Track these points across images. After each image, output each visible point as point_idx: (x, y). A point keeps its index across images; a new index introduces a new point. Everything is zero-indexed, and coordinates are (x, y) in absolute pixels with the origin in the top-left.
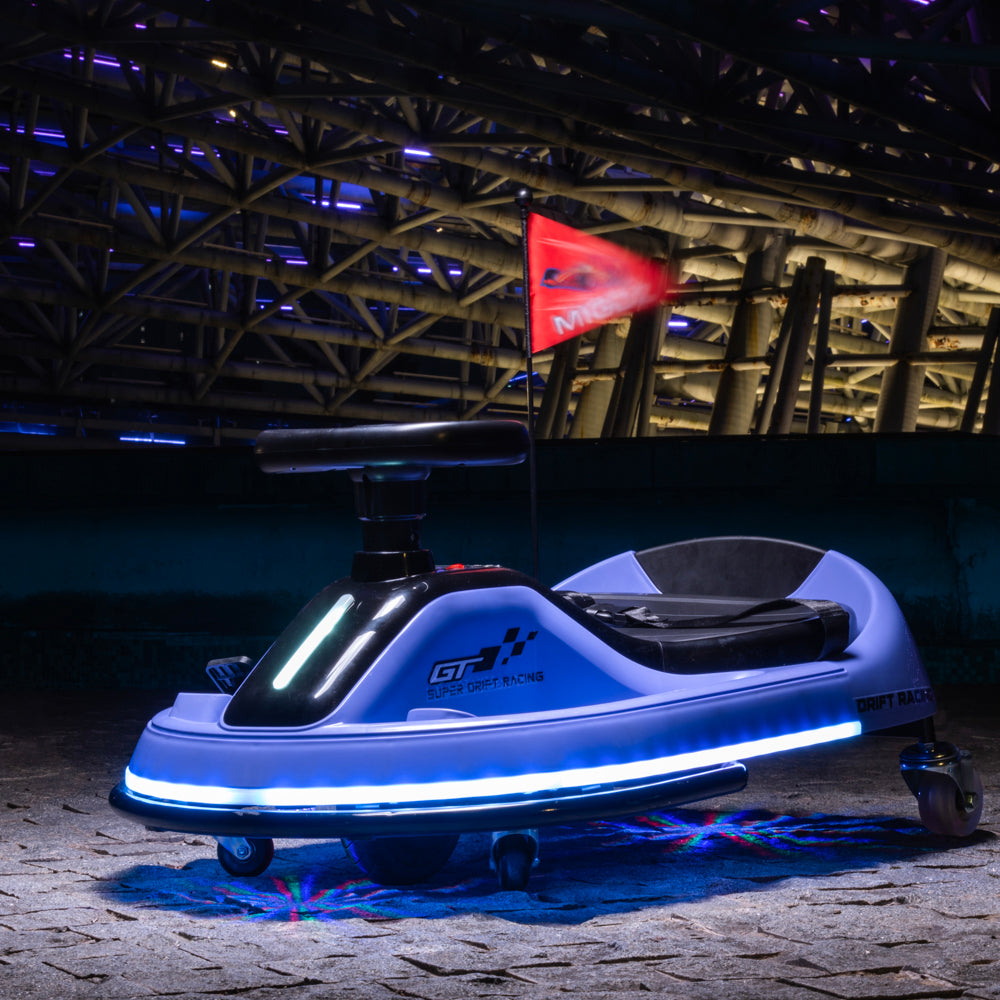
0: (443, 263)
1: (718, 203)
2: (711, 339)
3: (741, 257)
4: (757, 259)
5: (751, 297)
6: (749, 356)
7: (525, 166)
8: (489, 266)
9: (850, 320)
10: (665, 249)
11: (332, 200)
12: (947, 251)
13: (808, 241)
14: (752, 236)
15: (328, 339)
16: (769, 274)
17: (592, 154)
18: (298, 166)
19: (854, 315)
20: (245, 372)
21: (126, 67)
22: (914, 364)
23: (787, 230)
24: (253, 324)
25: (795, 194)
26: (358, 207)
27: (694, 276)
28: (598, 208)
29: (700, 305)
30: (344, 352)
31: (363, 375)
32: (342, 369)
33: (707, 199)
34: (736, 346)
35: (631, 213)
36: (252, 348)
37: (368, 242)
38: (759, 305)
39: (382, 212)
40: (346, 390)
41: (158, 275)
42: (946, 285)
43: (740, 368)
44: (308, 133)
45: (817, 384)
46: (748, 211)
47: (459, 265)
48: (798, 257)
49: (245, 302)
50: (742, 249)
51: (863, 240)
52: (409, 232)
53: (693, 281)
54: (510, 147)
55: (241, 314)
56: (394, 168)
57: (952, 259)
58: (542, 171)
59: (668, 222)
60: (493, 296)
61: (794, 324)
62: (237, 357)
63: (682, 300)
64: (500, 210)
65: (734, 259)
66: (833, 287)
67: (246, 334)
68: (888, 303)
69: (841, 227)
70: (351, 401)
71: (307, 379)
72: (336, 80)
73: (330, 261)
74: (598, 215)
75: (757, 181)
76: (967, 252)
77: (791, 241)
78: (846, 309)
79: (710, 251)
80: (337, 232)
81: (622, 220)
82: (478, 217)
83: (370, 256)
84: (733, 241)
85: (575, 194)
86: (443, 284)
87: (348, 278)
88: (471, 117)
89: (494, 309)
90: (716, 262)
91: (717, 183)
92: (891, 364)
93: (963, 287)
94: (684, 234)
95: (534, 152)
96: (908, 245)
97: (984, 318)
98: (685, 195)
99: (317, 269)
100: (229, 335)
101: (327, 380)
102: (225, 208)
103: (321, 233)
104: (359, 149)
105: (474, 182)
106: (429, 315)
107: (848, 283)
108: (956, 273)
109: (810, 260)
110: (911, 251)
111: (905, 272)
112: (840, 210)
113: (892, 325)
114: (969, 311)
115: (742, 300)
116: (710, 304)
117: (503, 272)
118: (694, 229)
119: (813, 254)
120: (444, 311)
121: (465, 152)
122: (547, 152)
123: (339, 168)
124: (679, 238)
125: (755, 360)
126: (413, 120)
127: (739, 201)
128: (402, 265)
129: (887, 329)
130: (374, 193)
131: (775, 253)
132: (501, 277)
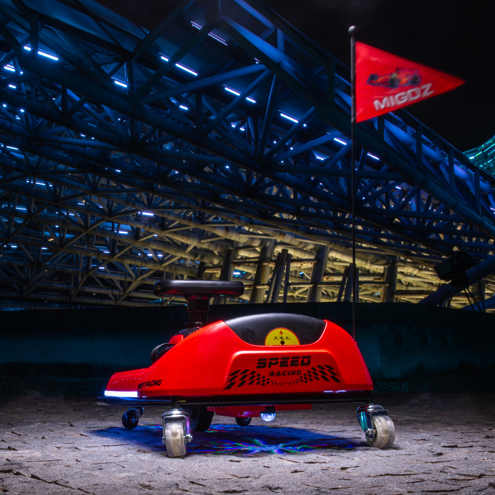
0: (156, 252)
1: (251, 230)
2: (248, 278)
3: (258, 249)
4: (264, 250)
5: (263, 263)
6: (262, 283)
7: (185, 218)
8: (172, 253)
9: (296, 272)
10: (232, 247)
11: (118, 231)
12: (329, 247)
13: (282, 243)
14: (263, 242)
15: (116, 278)
16: (269, 255)
17: (207, 214)
18: (106, 218)
19: (297, 270)
20: (88, 289)
21: (47, 185)
22: (319, 286)
23: (274, 239)
24: (90, 273)
25: (279, 226)
26: (126, 233)
27: (242, 256)
28: (209, 232)
29: (245, 265)
30: (122, 283)
31: (128, 291)
32: (121, 289)
33: (247, 229)
34: (257, 280)
35: (221, 233)
36: (91, 282)
37: (131, 244)
38: (265, 265)
39: (135, 234)
40: (123, 296)
41: (58, 257)
42: (329, 259)
43: (259, 287)
44: (109, 207)
45: (285, 293)
46: (260, 232)
47: (161, 252)
48: (279, 249)
49: (88, 266)
50: (259, 246)
51: (301, 243)
52: (144, 241)
53: (242, 258)
54: (179, 211)
55: (87, 269)
56: (139, 219)
57: (332, 250)
58: (190, 219)
59: (234, 237)
60: (173, 263)
61: (277, 272)
62: (85, 284)
63: (238, 264)
64: (176, 233)
65: (256, 251)
66: (290, 259)
67: (88, 277)
68: (310, 265)
69: (293, 238)
70: (124, 300)
71: (109, 292)
72: (119, 188)
73: (117, 251)
74: (209, 234)
75: (264, 222)
76: (337, 247)
77: (276, 244)
78: (295, 267)
79: (247, 247)
80: (119, 241)
81: (218, 236)
82: (168, 235)
83: (131, 249)
84: (256, 243)
85: (202, 227)
86: (156, 259)
87: (123, 257)
88: (165, 201)
89: (173, 267)
90: (250, 251)
91: (251, 223)
92: (311, 286)
93: (335, 260)
94: (240, 241)
95: (188, 212)
96: (316, 245)
97: (342, 271)
98: (240, 227)
99: (113, 254)
100: (82, 277)
101: (116, 293)
102: (81, 233)
103: (114, 242)
104: (127, 212)
105: (167, 223)
106: (151, 270)
107: (295, 258)
108: (333, 255)
109: (283, 250)
110: (318, 247)
111: (315, 254)
112: (293, 232)
113: (311, 273)
114: (337, 268)
115: (259, 264)
116: (248, 265)
117: (177, 255)
118: (243, 239)
119: (284, 248)
120: (156, 268)
121: (163, 213)
122: (192, 213)
123: (120, 218)
124: (238, 243)
125: (264, 285)
126: (146, 201)
127: (259, 229)
128: (142, 253)
129: (309, 274)
130: (132, 227)
131: (271, 248)
132: (176, 256)
